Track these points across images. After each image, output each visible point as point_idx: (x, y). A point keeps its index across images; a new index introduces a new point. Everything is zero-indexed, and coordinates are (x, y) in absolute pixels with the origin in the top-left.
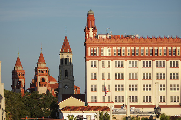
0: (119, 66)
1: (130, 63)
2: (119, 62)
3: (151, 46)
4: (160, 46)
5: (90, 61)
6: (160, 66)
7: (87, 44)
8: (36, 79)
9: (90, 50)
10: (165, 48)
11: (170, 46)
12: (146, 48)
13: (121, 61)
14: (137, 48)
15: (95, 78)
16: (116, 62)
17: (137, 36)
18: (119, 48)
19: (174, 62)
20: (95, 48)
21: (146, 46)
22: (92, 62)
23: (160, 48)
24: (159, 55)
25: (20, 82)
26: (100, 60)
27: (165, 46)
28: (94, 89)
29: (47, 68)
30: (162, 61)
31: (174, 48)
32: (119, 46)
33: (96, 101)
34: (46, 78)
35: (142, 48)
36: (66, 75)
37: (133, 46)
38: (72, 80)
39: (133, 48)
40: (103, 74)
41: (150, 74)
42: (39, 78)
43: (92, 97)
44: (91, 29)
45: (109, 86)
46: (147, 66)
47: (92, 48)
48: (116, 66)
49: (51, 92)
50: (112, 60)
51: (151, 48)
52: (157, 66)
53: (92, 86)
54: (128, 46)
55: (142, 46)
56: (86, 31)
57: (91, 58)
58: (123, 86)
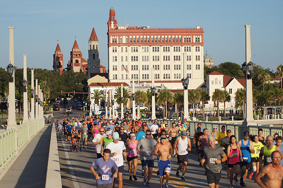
0: (134, 50)
1: (143, 48)
2: (134, 48)
3: (159, 35)
4: (166, 35)
5: (112, 47)
6: (166, 50)
7: (110, 34)
8: (72, 61)
9: (111, 38)
10: (170, 37)
11: (173, 35)
12: (155, 37)
13: (136, 47)
14: (148, 37)
15: (116, 60)
16: (132, 48)
17: (148, 27)
18: (134, 37)
19: (177, 47)
20: (116, 37)
21: (156, 35)
22: (113, 48)
23: (166, 37)
24: (165, 42)
25: (60, 63)
26: (119, 46)
27: (170, 35)
28: (115, 69)
29: (80, 52)
30: (168, 46)
31: (177, 37)
32: (134, 35)
33: (116, 78)
34: (79, 60)
35: (152, 37)
36: (94, 58)
37: (145, 35)
38: (99, 61)
39: (145, 37)
40: (122, 57)
41: (158, 57)
42: (74, 60)
43: (114, 75)
44: (112, 22)
45: (127, 66)
46: (156, 51)
47: (113, 37)
48: (132, 51)
49: (83, 71)
50: (129, 46)
51: (159, 37)
52: (164, 50)
53: (114, 66)
54: (141, 35)
55: (152, 35)
56: (109, 24)
57: (112, 45)
58: (137, 66)
